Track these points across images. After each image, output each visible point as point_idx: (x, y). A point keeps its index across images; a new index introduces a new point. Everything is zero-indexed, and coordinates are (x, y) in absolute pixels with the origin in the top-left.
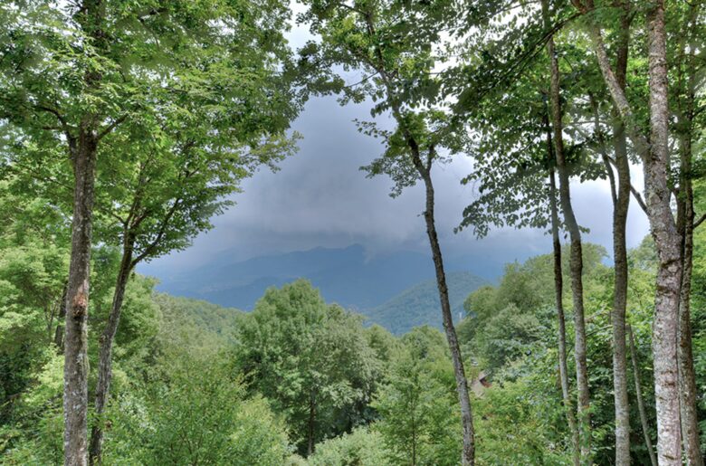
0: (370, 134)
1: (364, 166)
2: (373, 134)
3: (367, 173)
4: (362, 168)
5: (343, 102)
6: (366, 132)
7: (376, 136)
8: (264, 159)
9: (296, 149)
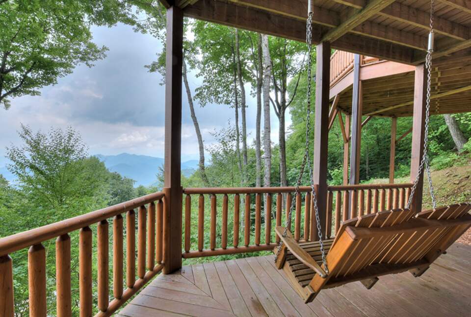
0: (156, 37)
1: (147, 65)
2: (157, 37)
3: (149, 70)
4: (146, 66)
5: (136, 30)
6: (154, 36)
7: (158, 39)
8: (82, 59)
9: (105, 56)
